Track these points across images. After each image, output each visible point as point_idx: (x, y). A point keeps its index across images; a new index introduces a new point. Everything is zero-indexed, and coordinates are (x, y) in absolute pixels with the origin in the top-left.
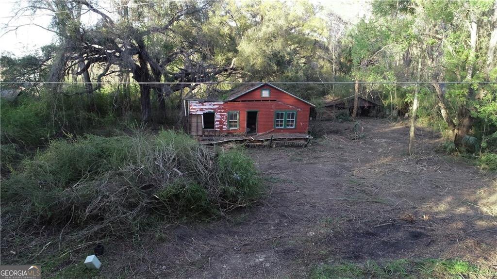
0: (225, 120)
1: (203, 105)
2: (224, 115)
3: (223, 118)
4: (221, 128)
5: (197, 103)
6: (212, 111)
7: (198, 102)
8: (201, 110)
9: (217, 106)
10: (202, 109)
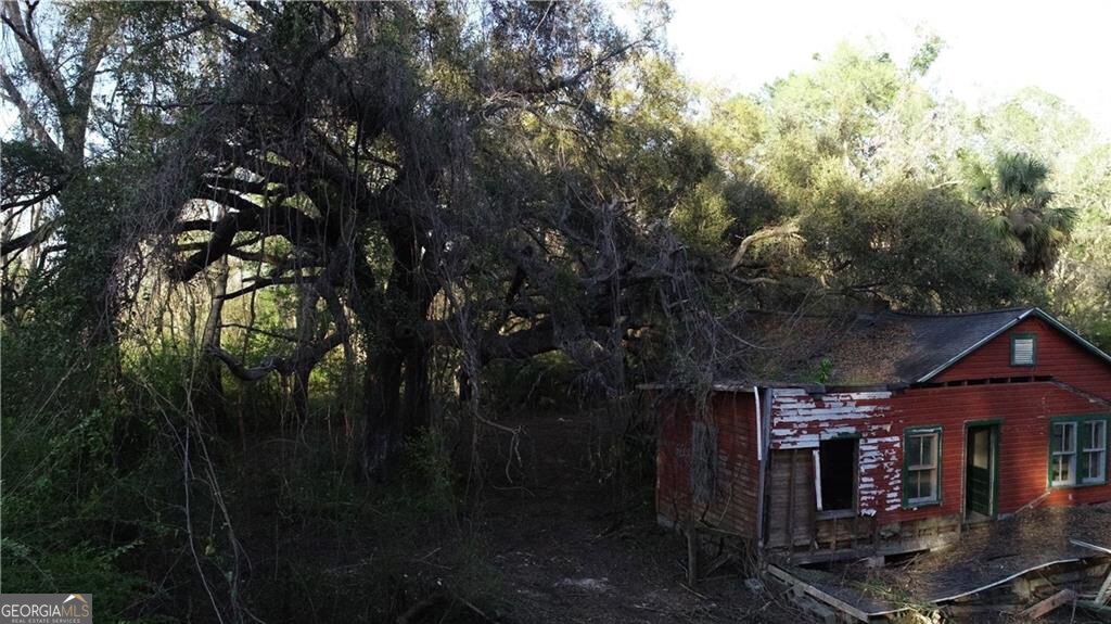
0: (894, 467)
1: (820, 405)
2: (890, 446)
3: (887, 458)
4: (880, 503)
5: (799, 398)
6: (852, 430)
7: (802, 393)
8: (813, 427)
9: (867, 408)
10: (817, 422)
